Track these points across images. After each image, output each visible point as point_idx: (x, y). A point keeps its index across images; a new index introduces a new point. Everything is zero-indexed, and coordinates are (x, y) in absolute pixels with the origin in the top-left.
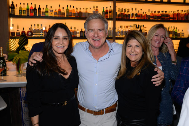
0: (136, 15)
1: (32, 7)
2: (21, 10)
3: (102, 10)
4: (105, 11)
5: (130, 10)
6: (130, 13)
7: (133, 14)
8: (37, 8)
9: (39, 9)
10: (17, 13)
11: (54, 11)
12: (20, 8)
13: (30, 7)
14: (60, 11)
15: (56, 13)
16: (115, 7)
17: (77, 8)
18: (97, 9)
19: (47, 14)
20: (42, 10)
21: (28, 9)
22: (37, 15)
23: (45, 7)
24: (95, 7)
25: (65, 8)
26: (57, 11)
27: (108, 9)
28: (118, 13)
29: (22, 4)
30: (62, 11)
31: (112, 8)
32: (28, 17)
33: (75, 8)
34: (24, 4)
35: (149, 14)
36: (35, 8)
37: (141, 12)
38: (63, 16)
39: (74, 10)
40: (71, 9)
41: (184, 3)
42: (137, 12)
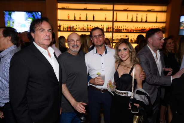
1: (69, 26)
2: (64, 28)
3: (106, 27)
4: (108, 27)
5: (122, 27)
7: (124, 29)
10: (62, 29)
11: (80, 28)
15: (81, 29)
16: (113, 25)
18: (103, 27)
19: (76, 30)
20: (74, 28)
21: (67, 27)
22: (72, 30)
23: (76, 26)
24: (102, 26)
25: (86, 26)
26: (82, 28)
27: (110, 27)
28: (115, 28)
30: (85, 28)
32: (67, 31)
33: (91, 26)
34: (65, 24)
35: (134, 29)
36: (71, 27)
37: (128, 28)
38: (85, 31)
40: (89, 27)
41: (156, 22)
42: (126, 28)
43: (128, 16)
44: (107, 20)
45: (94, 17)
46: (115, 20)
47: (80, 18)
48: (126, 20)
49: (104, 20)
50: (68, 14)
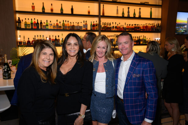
0: (116, 27)
1: (35, 22)
2: (26, 24)
3: (90, 24)
4: (92, 24)
5: (112, 24)
6: (112, 26)
7: (113, 27)
8: (39, 22)
9: (41, 23)
10: (23, 26)
11: (53, 24)
12: (26, 22)
13: (33, 22)
14: (57, 24)
15: (54, 26)
16: (100, 21)
17: (71, 23)
18: (86, 23)
19: (47, 27)
20: (43, 24)
21: (32, 23)
22: (40, 28)
23: (46, 22)
24: (85, 22)
25: (62, 22)
26: (55, 24)
27: (95, 23)
28: (102, 26)
29: (27, 19)
30: (59, 25)
31: (98, 22)
32: (32, 29)
33: (69, 23)
34: (28, 19)
35: (125, 26)
36: (38, 23)
37: (119, 25)
38: (60, 28)
39: (68, 24)
40: (66, 23)
41: (151, 19)
42: (117, 25)
43: (117, 10)
44: (91, 14)
45: (72, 10)
46: (101, 14)
47: (52, 10)
48: (115, 15)
49: (87, 14)
50: (33, 4)
